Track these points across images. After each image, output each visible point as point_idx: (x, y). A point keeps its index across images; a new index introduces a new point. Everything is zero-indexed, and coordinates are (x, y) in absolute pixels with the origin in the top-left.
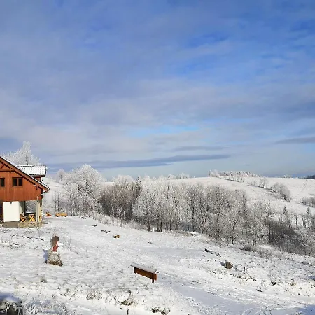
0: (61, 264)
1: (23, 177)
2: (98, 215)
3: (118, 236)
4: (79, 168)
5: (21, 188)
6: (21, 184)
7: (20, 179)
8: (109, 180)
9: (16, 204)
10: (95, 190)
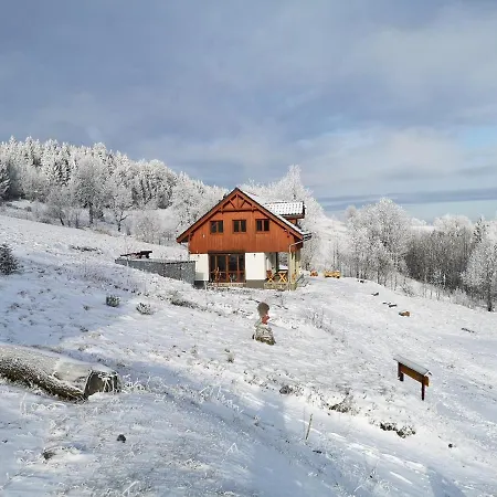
0: (272, 342)
1: (270, 218)
2: (400, 277)
3: (408, 314)
4: (373, 204)
5: (266, 235)
6: (267, 229)
7: (266, 222)
8: (430, 223)
9: (261, 256)
10: (398, 239)
